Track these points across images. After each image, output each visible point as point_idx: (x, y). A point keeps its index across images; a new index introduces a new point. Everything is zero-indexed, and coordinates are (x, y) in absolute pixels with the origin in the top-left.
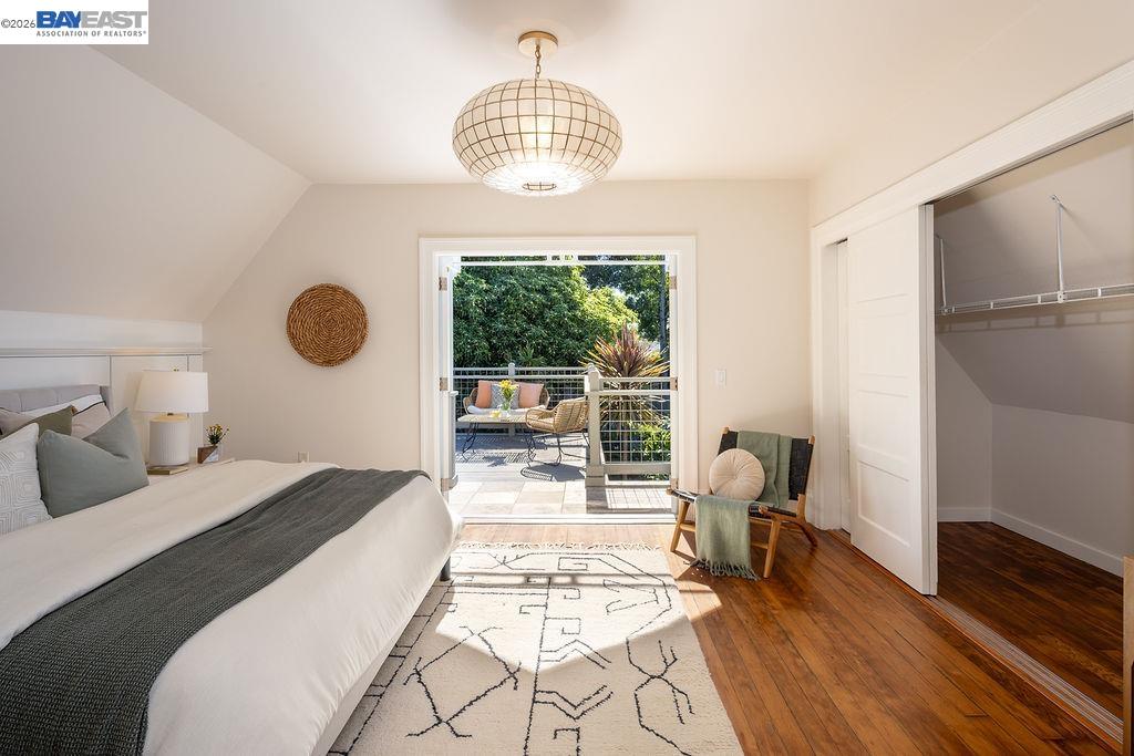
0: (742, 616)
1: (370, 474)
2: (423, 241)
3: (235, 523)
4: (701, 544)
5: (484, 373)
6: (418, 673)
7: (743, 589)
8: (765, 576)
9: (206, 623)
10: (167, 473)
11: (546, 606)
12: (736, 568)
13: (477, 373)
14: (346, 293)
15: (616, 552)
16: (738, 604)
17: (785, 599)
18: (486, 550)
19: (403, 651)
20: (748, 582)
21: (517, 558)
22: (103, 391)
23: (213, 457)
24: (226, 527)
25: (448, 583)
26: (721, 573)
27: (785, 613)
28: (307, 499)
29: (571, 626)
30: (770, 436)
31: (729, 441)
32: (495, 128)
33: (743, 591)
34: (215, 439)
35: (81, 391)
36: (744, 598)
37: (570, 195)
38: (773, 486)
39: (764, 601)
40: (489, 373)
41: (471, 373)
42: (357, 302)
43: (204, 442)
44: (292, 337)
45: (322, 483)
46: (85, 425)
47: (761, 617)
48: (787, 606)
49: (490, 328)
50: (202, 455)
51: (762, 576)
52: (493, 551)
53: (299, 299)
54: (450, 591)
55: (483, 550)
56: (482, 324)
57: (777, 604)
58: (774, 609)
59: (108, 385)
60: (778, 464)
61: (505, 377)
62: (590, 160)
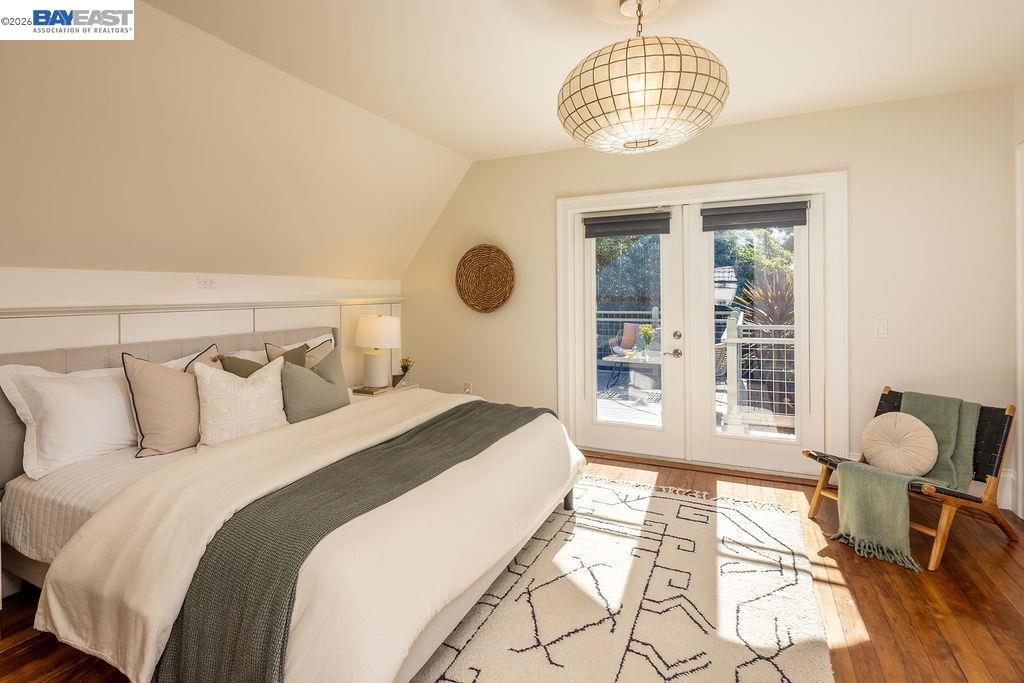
0: (890, 612)
1: (506, 409)
2: (560, 202)
3: (394, 442)
4: (845, 515)
5: (629, 316)
6: (529, 593)
7: (898, 579)
8: (932, 566)
9: (342, 524)
10: (372, 393)
11: (658, 552)
12: (889, 551)
13: (623, 316)
14: (499, 251)
15: (743, 508)
16: (887, 596)
17: (956, 602)
18: (613, 486)
19: (520, 570)
20: (904, 571)
21: (638, 499)
22: (334, 331)
23: (402, 382)
24: (386, 445)
25: (570, 513)
26: (869, 554)
27: (953, 620)
28: (450, 426)
29: (680, 580)
30: (949, 401)
31: (890, 402)
32: (589, 95)
33: (898, 583)
34: (405, 368)
35: (318, 331)
36: (895, 588)
37: (676, 148)
38: (950, 460)
39: (926, 598)
40: (635, 316)
41: (618, 316)
42: (506, 258)
43: (398, 371)
44: (460, 289)
45: (465, 413)
46: (315, 358)
47: (917, 618)
48: (958, 612)
49: (637, 273)
50: (396, 380)
51: (925, 565)
52: (617, 488)
53: (464, 258)
54: (571, 521)
55: (606, 486)
56: (629, 271)
57: (943, 606)
58: (937, 611)
59: (338, 326)
60: (958, 435)
61: (647, 320)
62: (688, 111)
